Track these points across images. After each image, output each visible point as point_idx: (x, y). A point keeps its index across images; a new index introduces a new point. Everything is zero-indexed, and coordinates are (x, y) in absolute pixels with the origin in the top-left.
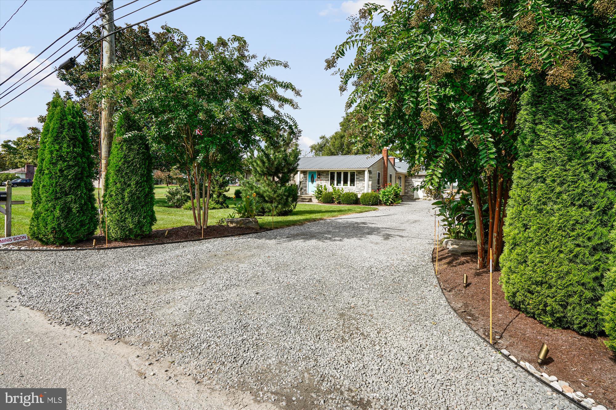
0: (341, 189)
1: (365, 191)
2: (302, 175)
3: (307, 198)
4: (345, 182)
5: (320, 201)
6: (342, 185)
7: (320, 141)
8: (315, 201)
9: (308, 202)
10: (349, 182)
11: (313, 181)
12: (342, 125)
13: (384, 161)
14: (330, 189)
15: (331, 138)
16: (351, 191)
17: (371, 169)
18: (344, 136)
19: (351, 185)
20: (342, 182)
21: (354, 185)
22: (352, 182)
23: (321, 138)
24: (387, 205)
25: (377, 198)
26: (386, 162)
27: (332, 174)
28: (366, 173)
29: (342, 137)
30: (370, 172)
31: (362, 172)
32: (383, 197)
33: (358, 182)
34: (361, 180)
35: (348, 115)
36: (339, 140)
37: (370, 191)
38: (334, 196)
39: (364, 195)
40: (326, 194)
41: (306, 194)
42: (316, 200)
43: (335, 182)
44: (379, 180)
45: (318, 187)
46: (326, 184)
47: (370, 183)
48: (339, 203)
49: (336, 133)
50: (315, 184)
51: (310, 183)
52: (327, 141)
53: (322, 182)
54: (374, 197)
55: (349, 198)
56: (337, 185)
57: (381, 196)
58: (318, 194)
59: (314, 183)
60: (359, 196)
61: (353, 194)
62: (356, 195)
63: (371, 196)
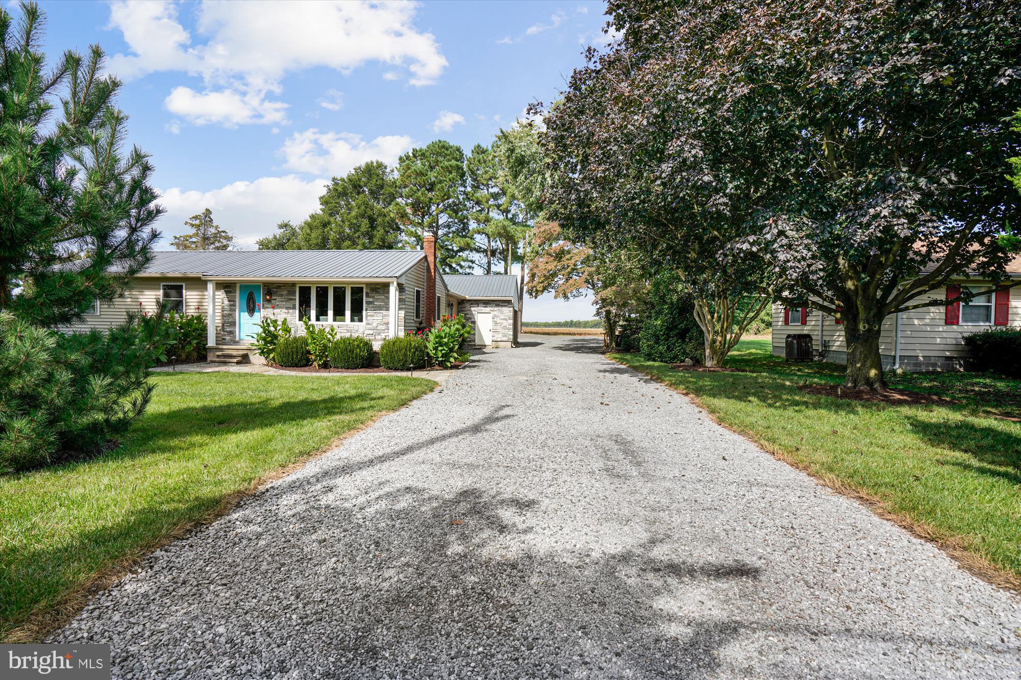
0: (327, 330)
1: (391, 335)
2: (221, 295)
3: (234, 353)
4: (339, 312)
5: (273, 363)
6: (329, 319)
7: (279, 232)
8: (258, 360)
9: (238, 363)
10: (348, 313)
11: (251, 310)
12: (324, 201)
13: (428, 266)
14: (299, 329)
15: (302, 228)
16: (355, 335)
17: (402, 281)
18: (329, 223)
19: (352, 320)
20: (330, 313)
21: (361, 320)
22: (357, 312)
23: (281, 227)
24: (446, 368)
25: (421, 350)
26: (432, 267)
27: (305, 292)
28: (393, 290)
29: (325, 225)
30: (401, 288)
31: (381, 288)
32: (436, 349)
33: (371, 313)
34: (380, 308)
35: (337, 184)
36: (320, 231)
37: (402, 334)
38: (310, 348)
39: (391, 346)
40: (287, 343)
41: (236, 343)
42: (262, 360)
43: (313, 313)
44: (418, 307)
45: (265, 325)
46: (289, 317)
47: (402, 313)
48: (325, 366)
49: (312, 217)
50: (258, 317)
51: (245, 315)
52: (294, 233)
53: (276, 311)
54: (416, 349)
55: (352, 351)
56: (318, 319)
57: (430, 346)
58: (266, 343)
59: (256, 314)
60: (377, 346)
61: (361, 341)
62: (368, 345)
63: (408, 347)
